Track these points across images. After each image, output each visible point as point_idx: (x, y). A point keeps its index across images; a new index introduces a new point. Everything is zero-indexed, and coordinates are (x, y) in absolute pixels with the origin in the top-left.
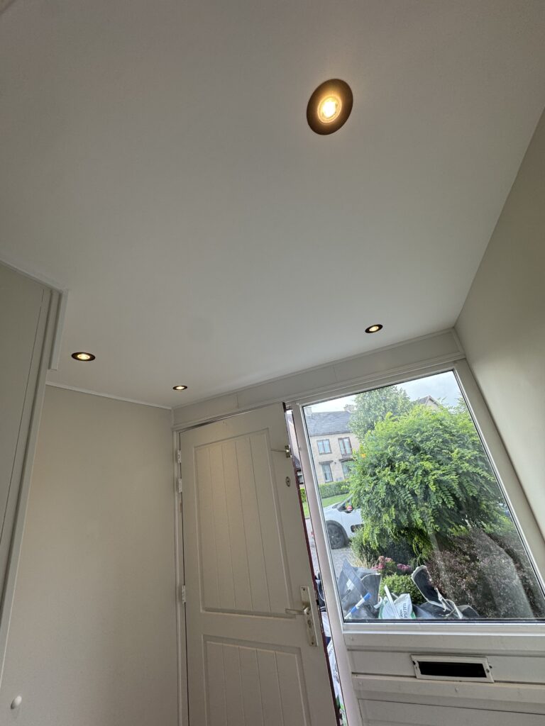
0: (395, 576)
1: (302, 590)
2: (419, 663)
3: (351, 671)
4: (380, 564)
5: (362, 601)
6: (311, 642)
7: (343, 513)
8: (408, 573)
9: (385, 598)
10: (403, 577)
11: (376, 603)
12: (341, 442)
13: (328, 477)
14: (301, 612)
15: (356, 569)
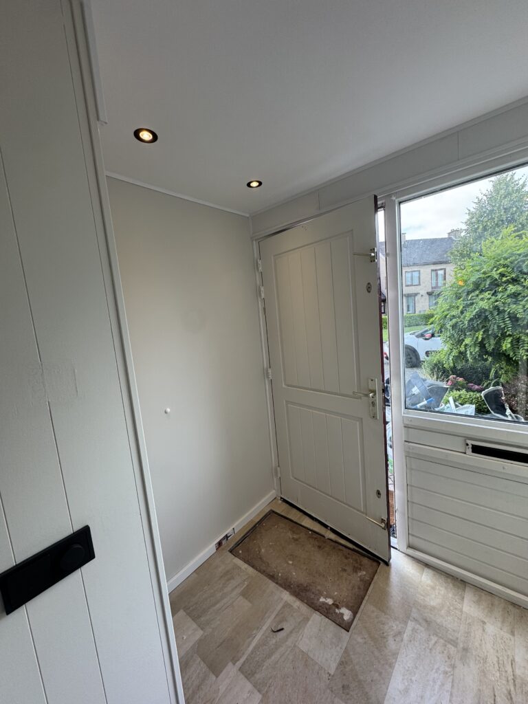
0: (463, 392)
1: (370, 381)
2: (472, 445)
3: (404, 440)
4: (449, 382)
5: (425, 402)
6: (372, 415)
7: (421, 340)
8: (480, 391)
9: (448, 405)
10: (472, 393)
11: (438, 407)
12: (434, 273)
13: (411, 308)
14: (367, 395)
15: (424, 380)
